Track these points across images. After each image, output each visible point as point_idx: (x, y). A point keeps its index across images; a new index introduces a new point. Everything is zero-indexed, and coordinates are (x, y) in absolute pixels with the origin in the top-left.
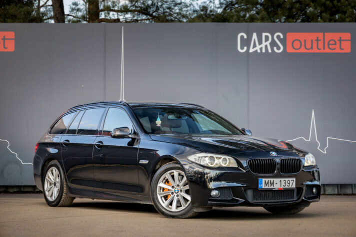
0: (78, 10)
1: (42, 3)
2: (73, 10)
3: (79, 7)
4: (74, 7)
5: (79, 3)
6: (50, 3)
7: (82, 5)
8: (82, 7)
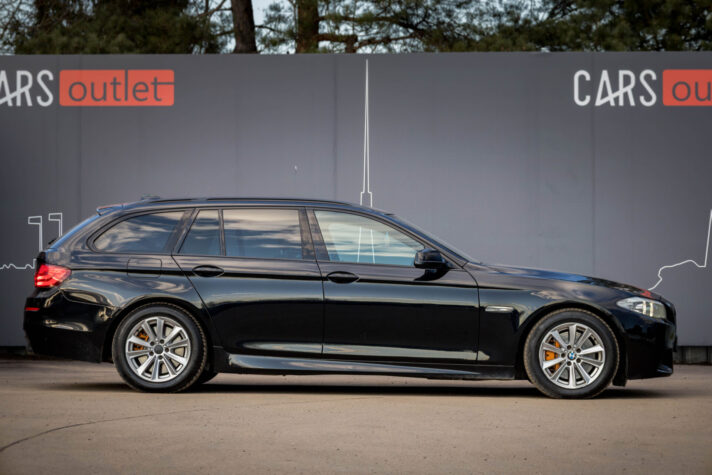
0: (281, 19)
1: (213, 6)
2: (271, 19)
3: (282, 13)
4: (272, 13)
5: (281, 5)
6: (228, 4)
7: (288, 10)
8: (288, 14)
